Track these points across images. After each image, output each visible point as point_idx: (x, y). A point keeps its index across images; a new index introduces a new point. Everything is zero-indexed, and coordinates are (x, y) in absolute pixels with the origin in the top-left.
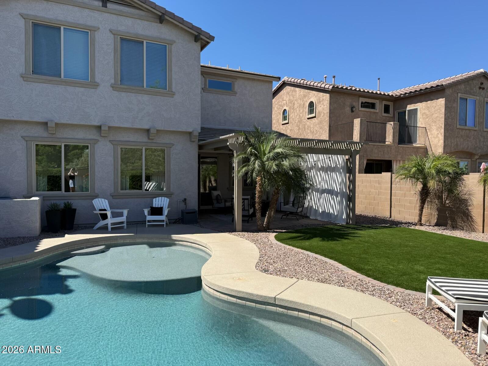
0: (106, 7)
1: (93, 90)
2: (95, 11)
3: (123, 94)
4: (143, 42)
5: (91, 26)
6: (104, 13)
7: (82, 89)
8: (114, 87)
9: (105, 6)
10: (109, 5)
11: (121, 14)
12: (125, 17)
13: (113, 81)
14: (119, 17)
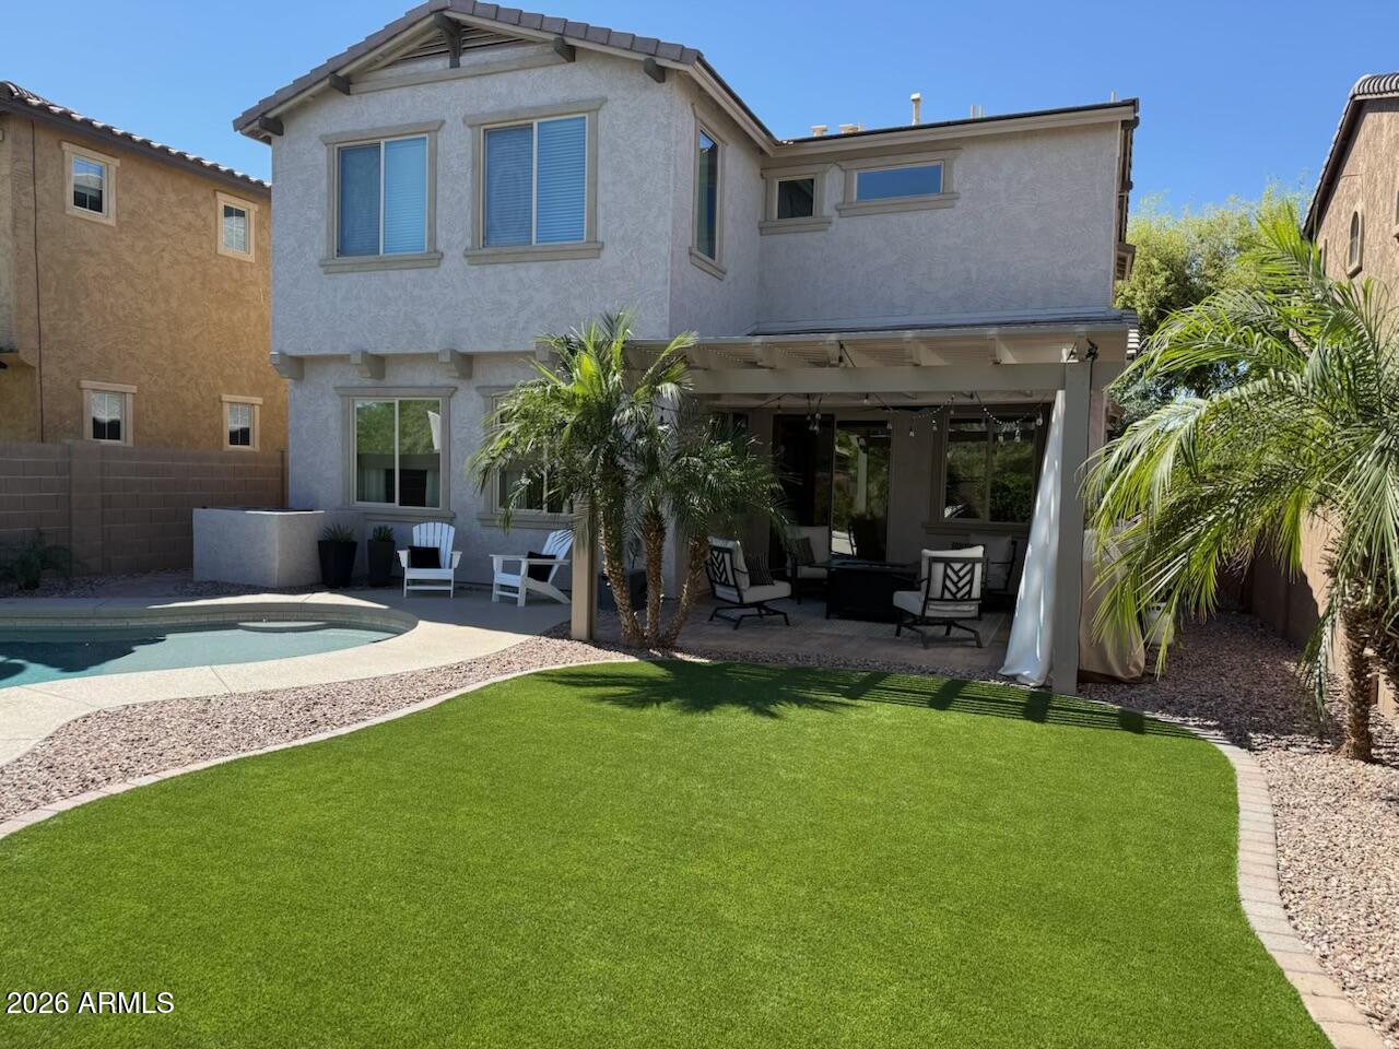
0: (458, 65)
1: (431, 272)
2: (438, 85)
3: (489, 270)
4: (530, 127)
5: (427, 123)
6: (453, 82)
7: (412, 274)
8: (471, 257)
9: (455, 64)
10: (465, 59)
11: (484, 72)
12: (494, 76)
13: (468, 242)
14: (483, 79)
